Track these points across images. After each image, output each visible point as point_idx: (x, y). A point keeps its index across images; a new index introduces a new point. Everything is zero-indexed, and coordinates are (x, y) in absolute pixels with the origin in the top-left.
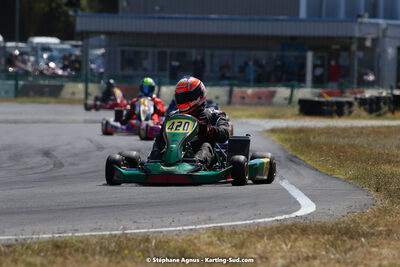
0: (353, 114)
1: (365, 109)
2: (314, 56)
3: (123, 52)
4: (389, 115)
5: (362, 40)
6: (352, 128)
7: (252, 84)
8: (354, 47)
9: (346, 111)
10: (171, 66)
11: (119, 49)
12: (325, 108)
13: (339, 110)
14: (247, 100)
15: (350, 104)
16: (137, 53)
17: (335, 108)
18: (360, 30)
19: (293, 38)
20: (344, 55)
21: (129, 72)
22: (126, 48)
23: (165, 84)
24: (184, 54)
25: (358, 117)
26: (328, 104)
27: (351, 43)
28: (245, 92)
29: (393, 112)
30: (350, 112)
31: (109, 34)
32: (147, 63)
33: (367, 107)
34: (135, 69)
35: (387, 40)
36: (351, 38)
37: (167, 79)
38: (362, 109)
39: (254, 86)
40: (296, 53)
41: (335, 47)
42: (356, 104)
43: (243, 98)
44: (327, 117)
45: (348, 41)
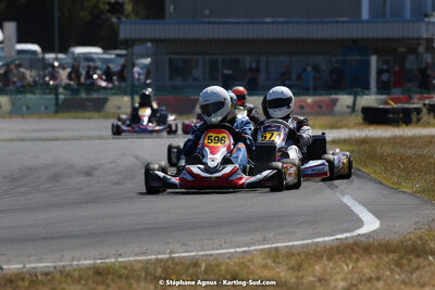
0: (422, 121)
2: (378, 61)
3: (171, 61)
5: (429, 41)
6: (420, 137)
7: (311, 92)
8: (421, 49)
9: (414, 117)
11: (168, 57)
12: (391, 116)
13: (405, 117)
14: (306, 110)
15: (418, 111)
16: (186, 61)
17: (401, 115)
18: (428, 31)
19: (355, 41)
20: (411, 57)
21: (178, 82)
24: (237, 61)
25: (428, 125)
26: (394, 111)
27: (418, 45)
28: (305, 101)
30: (419, 120)
31: (155, 41)
32: (197, 72)
34: (185, 79)
36: (418, 39)
38: (432, 114)
39: (314, 95)
40: (359, 58)
41: (404, 49)
42: (425, 110)
43: (302, 107)
44: (394, 126)
45: (415, 42)
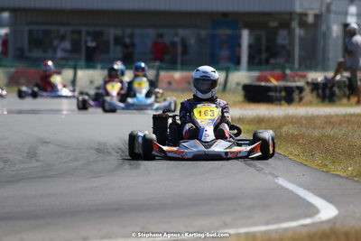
0: (304, 100)
1: (318, 95)
2: (250, 35)
3: (30, 32)
4: (345, 101)
5: (303, 15)
7: (179, 67)
8: (295, 24)
9: (296, 96)
10: (88, 48)
11: (26, 28)
12: (272, 94)
13: (289, 96)
14: (174, 86)
15: (301, 89)
16: (46, 33)
17: (283, 94)
18: (302, 5)
19: (225, 15)
20: (283, 33)
22: (34, 27)
23: (81, 68)
24: (100, 33)
25: (310, 104)
26: (275, 89)
27: (291, 20)
28: (172, 77)
29: (349, 98)
30: (301, 99)
33: (320, 91)
34: (45, 51)
35: (332, 16)
36: (291, 14)
37: (83, 63)
38: (315, 93)
39: (182, 69)
40: (228, 32)
41: (273, 24)
42: (308, 89)
43: (170, 83)
44: (276, 105)
45: (287, 17)
